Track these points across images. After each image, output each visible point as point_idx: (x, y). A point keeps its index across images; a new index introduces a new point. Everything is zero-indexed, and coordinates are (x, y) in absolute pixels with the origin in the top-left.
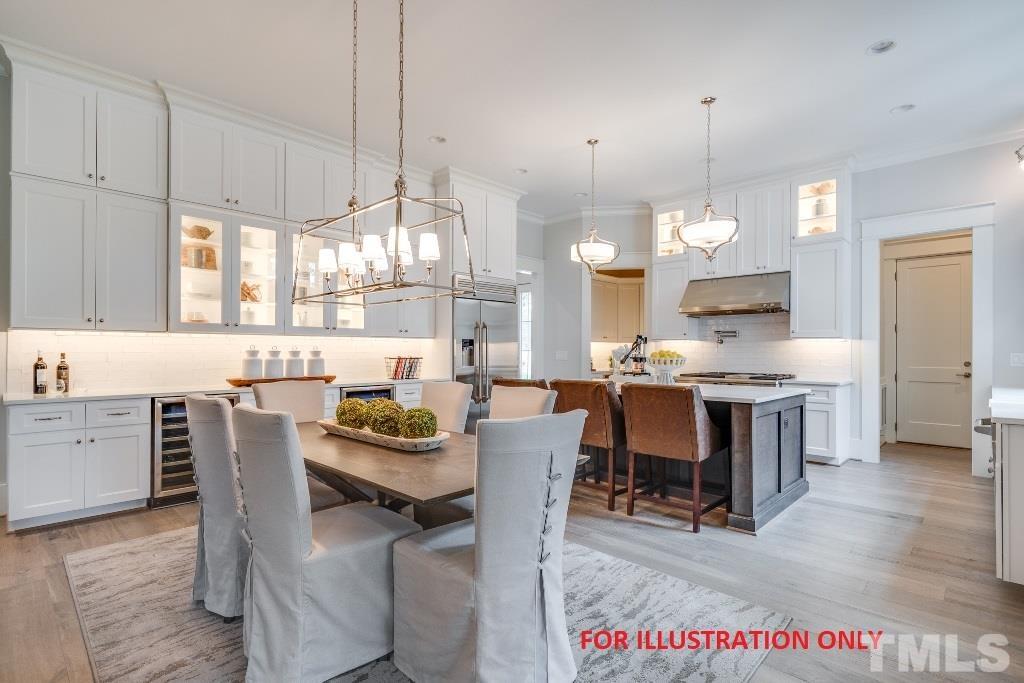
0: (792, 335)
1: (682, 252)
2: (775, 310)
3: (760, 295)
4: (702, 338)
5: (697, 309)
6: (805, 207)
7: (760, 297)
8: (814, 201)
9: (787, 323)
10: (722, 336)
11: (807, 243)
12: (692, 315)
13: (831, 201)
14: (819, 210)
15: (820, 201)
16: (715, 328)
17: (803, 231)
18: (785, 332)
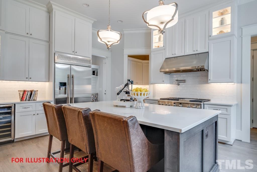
0: (209, 81)
1: (162, 46)
2: (202, 70)
3: (195, 63)
4: (171, 83)
5: (167, 70)
6: (216, 22)
7: (195, 64)
8: (219, 19)
9: (207, 76)
10: (179, 82)
11: (217, 38)
12: (166, 73)
13: (228, 18)
14: (222, 22)
15: (222, 19)
16: (176, 79)
17: (215, 33)
18: (206, 80)
